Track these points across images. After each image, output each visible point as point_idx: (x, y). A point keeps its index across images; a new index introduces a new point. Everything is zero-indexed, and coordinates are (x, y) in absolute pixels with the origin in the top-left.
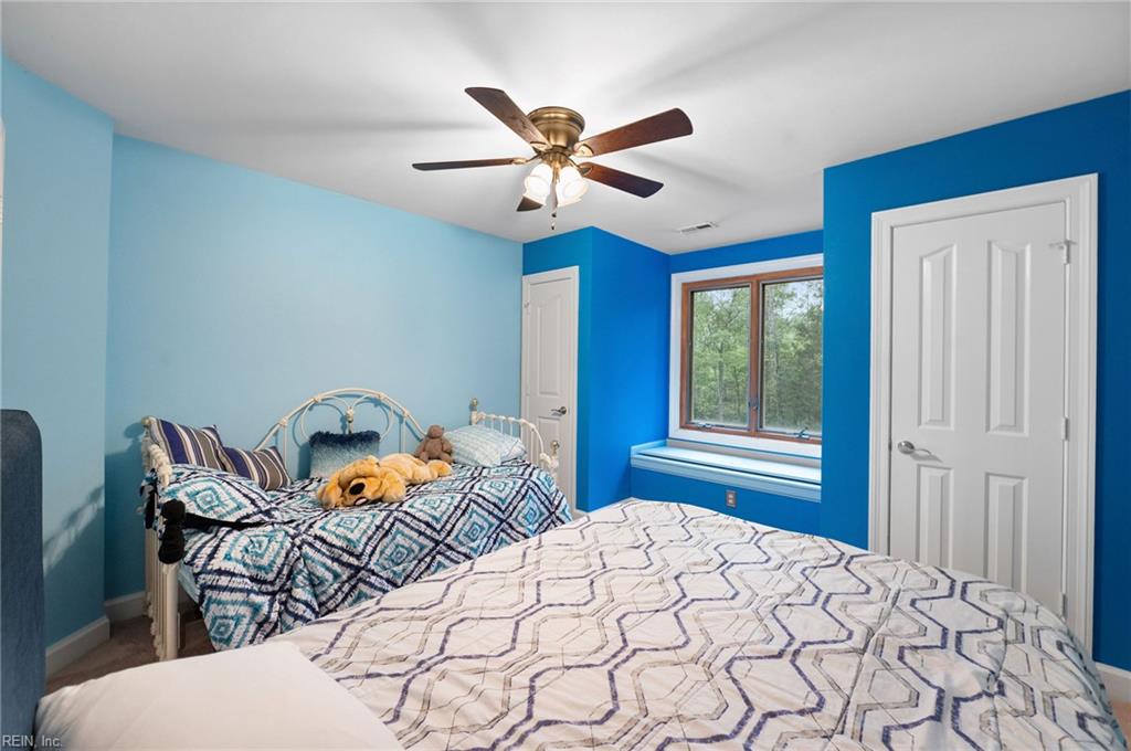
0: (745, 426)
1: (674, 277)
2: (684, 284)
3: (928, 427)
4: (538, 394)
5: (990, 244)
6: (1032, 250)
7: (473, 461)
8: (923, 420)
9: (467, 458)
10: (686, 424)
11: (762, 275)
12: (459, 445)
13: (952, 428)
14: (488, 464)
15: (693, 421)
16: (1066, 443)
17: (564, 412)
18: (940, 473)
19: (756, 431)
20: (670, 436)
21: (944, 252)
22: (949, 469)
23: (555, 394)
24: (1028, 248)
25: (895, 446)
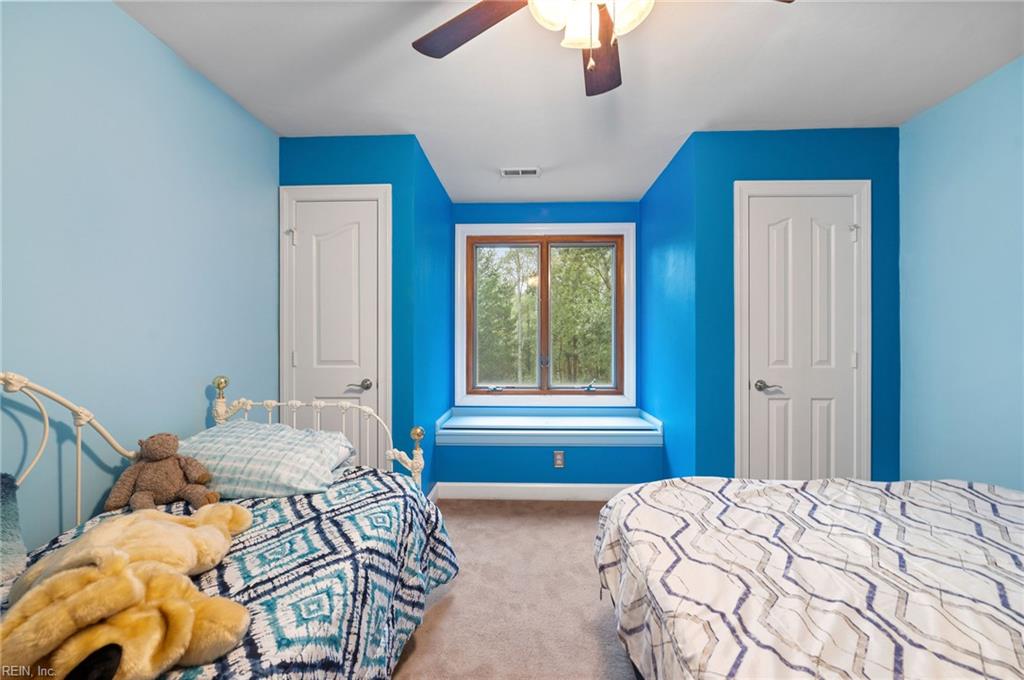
0: (536, 385)
1: (459, 228)
2: (468, 237)
3: (775, 367)
4: (315, 365)
5: (812, 220)
6: (836, 230)
7: (275, 486)
8: (771, 361)
9: (259, 484)
10: (472, 390)
11: (550, 236)
12: (226, 463)
13: (790, 366)
14: (311, 487)
15: (479, 385)
16: (855, 370)
17: (368, 387)
18: (782, 403)
19: (545, 389)
20: (456, 404)
21: (784, 223)
22: (788, 399)
23: (351, 362)
24: (833, 228)
25: (753, 386)
